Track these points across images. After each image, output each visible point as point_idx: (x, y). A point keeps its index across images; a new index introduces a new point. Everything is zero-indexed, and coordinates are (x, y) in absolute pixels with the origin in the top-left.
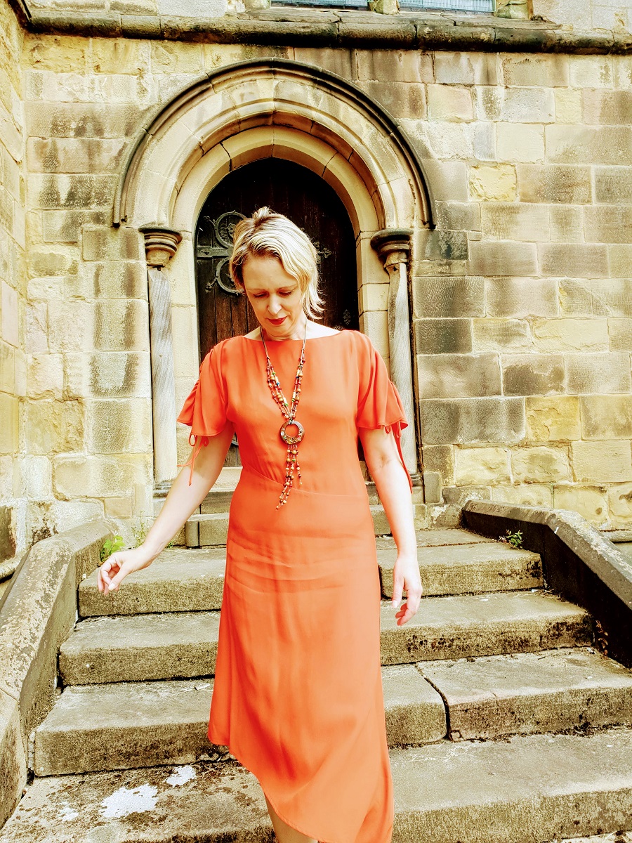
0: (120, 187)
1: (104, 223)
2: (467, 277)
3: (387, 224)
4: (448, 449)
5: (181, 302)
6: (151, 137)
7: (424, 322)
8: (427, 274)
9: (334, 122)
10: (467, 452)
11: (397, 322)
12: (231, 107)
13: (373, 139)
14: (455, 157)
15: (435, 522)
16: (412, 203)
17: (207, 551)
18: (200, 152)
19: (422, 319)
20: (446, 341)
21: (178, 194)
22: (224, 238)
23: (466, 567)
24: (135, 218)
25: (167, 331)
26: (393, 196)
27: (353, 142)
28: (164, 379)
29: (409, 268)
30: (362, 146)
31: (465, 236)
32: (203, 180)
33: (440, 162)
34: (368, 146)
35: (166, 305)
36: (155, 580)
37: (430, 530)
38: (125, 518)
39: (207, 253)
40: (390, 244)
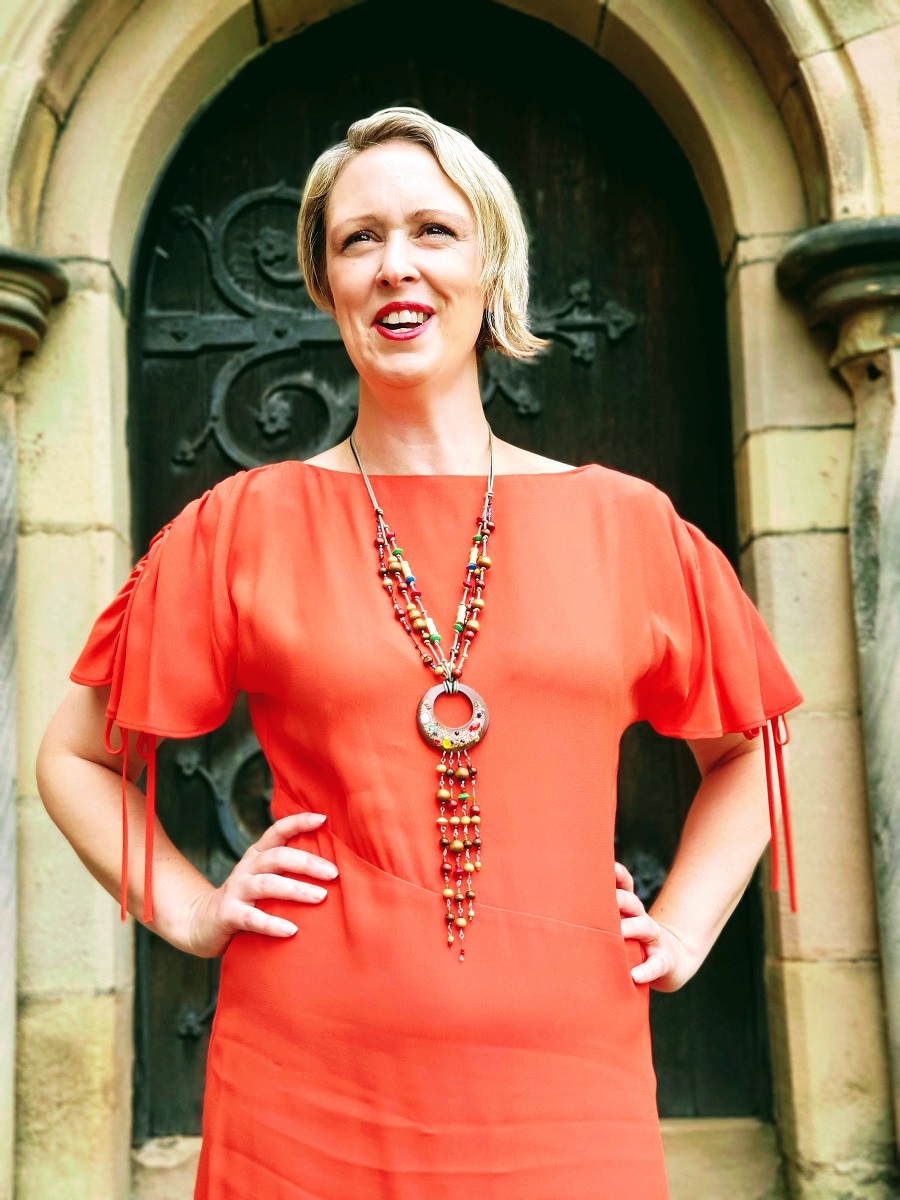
3: (839, 203)
5: (58, 517)
11: (886, 575)
21: (61, 128)
22: (242, 282)
26: (860, 95)
32: (152, 75)
39: (178, 337)
40: (850, 279)
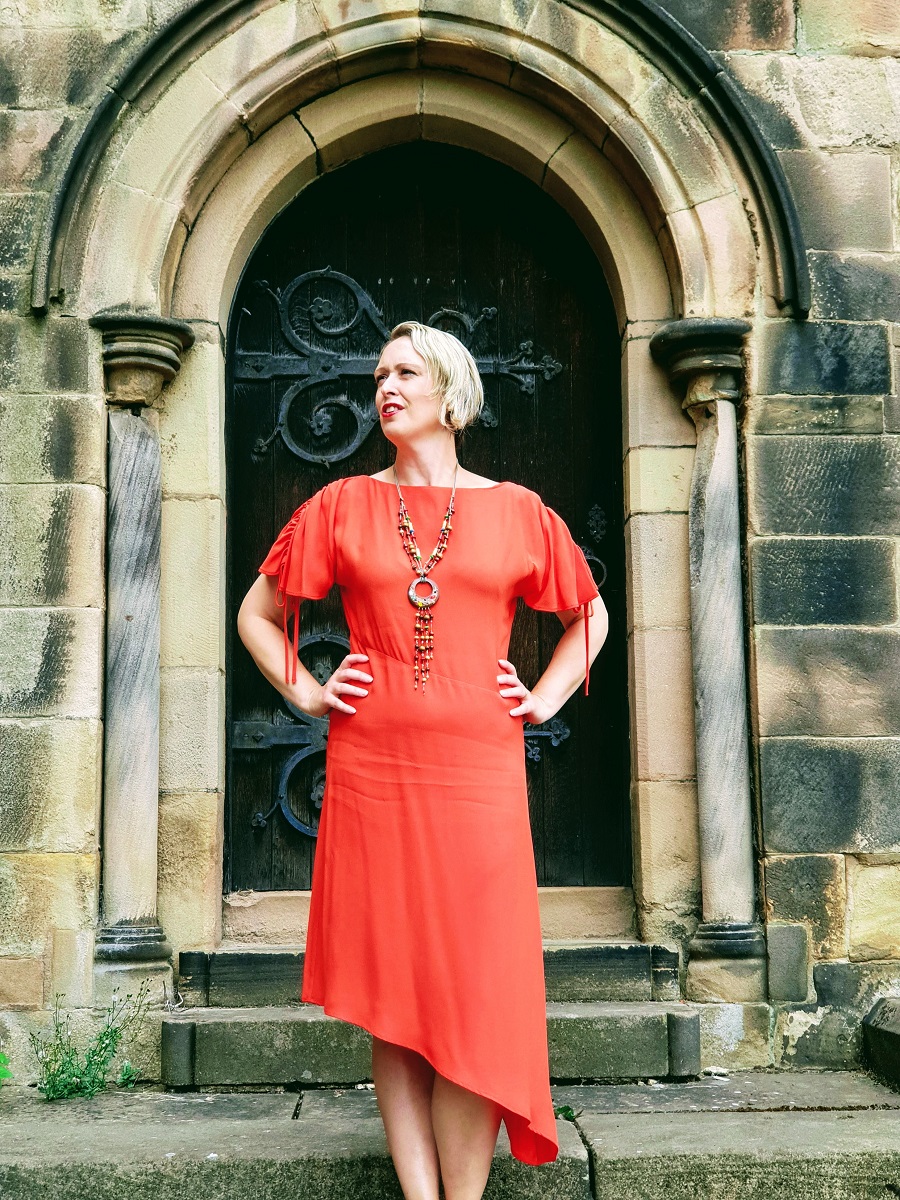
0: (49, 224)
1: (10, 306)
2: (885, 437)
3: (688, 307)
4: (832, 866)
5: (185, 489)
6: (125, 106)
7: (773, 545)
8: (784, 427)
9: (563, 65)
10: (880, 873)
11: (709, 543)
12: (317, 32)
13: (658, 102)
14: (864, 142)
15: (792, 1052)
16: (751, 256)
17: (210, 1099)
18: (242, 137)
19: (769, 537)
20: (830, 595)
21: (189, 233)
22: (301, 334)
23: (804, 1165)
24: (83, 294)
25: (149, 559)
26: (703, 239)
27: (608, 110)
28: (135, 674)
29: (741, 414)
30: (630, 120)
31: (883, 334)
32: (248, 201)
33: (824, 155)
34: (645, 121)
35: (148, 497)
36: (57, 1160)
37: (778, 1071)
38: (25, 1009)
39: (258, 369)
40: (693, 355)
